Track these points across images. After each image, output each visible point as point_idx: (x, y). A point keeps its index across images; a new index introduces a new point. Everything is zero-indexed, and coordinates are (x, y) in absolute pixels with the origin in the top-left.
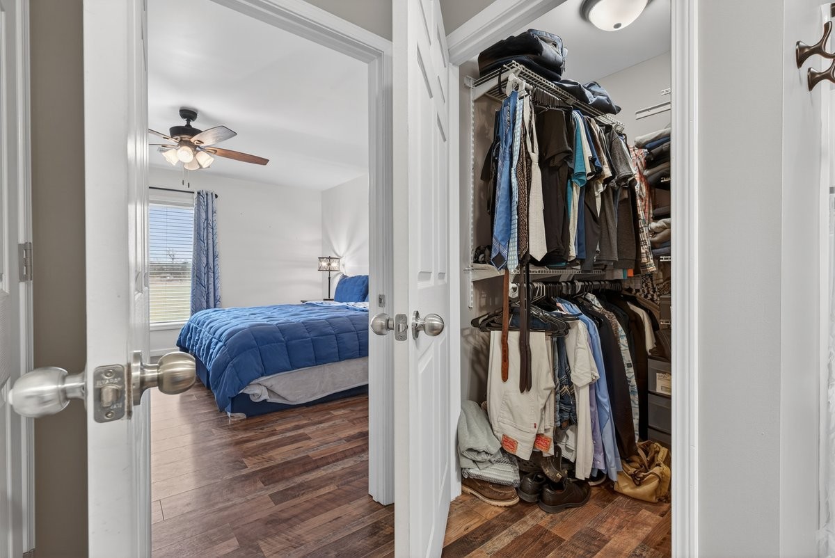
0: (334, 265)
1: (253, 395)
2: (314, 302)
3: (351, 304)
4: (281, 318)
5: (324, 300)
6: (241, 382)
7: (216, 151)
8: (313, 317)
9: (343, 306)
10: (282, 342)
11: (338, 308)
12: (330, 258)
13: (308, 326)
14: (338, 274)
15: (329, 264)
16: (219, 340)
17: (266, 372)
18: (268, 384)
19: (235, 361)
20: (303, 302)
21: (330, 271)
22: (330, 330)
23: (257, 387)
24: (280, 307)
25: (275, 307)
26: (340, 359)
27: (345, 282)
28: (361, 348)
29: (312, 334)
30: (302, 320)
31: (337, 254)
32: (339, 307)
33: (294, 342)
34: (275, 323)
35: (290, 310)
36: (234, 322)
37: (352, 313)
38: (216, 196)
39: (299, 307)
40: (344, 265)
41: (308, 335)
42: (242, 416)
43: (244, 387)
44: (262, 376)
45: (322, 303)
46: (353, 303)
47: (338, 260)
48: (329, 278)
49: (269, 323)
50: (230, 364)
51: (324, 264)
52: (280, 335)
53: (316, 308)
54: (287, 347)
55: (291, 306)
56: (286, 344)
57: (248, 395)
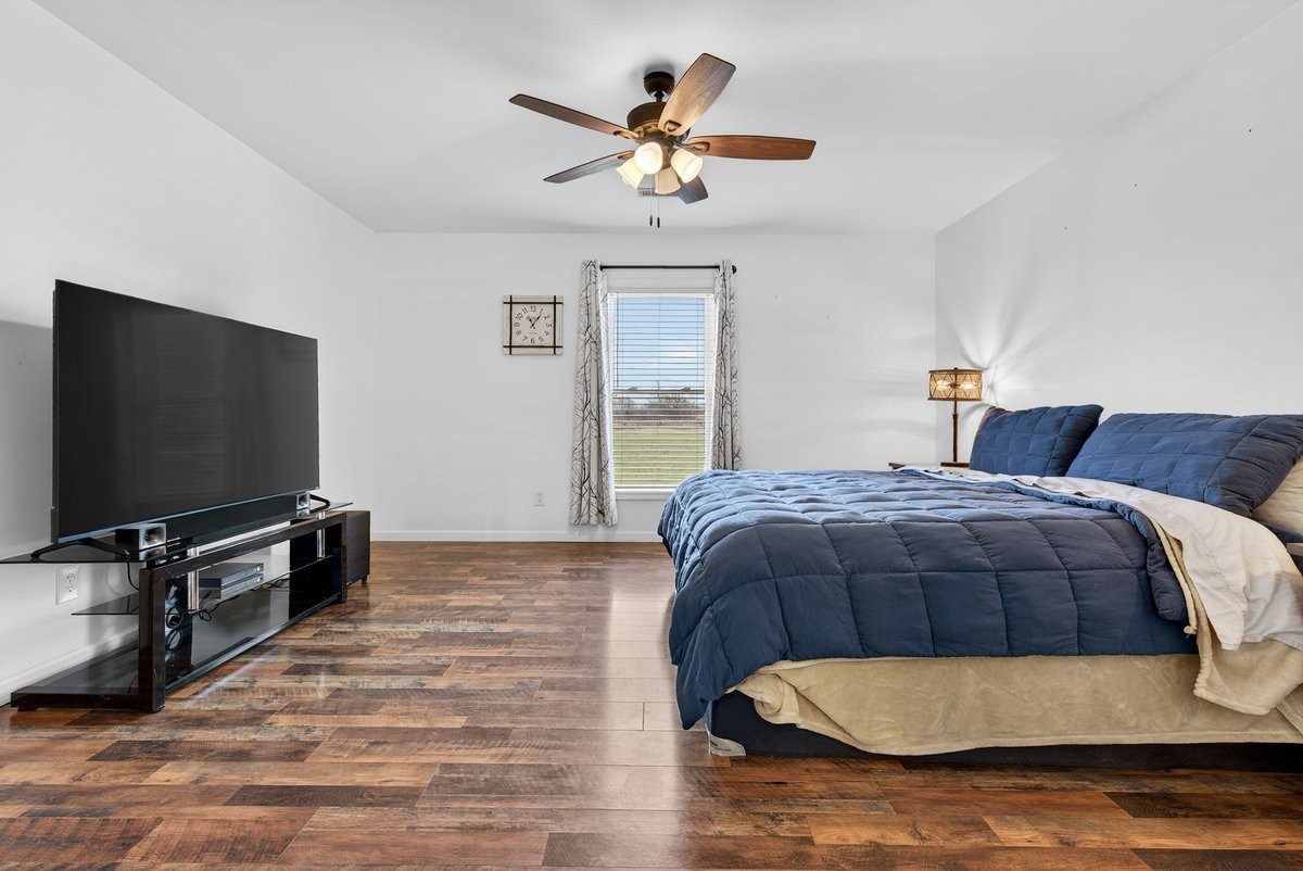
0: (967, 386)
1: (762, 703)
2: (921, 470)
3: (1029, 480)
4: (841, 506)
5: (943, 464)
6: (731, 666)
7: (707, 144)
8: (923, 509)
9: (1000, 484)
10: (836, 572)
11: (992, 489)
12: (956, 372)
13: (909, 536)
14: (979, 406)
15: (954, 386)
16: (696, 546)
17: (792, 652)
18: (801, 681)
19: (719, 606)
20: (895, 466)
21: (956, 400)
22: (976, 555)
23: (772, 682)
24: (843, 477)
25: (830, 475)
26: (1013, 650)
27: (1000, 424)
28: (1085, 624)
29: (923, 562)
30: (891, 517)
31: (972, 363)
32: (992, 485)
33: (870, 577)
34: (821, 517)
35: (864, 484)
36: (736, 504)
37: (1040, 509)
38: (734, 270)
39: (884, 478)
40: (991, 387)
41: (909, 562)
42: (735, 749)
43: (740, 680)
44: (784, 657)
45: (940, 473)
46: (1035, 479)
47: (974, 376)
48: (955, 417)
49: (806, 516)
50: (707, 614)
51: (943, 385)
52: (830, 552)
53: (924, 484)
54: (849, 588)
55: (868, 474)
56: (848, 580)
57: (752, 700)
